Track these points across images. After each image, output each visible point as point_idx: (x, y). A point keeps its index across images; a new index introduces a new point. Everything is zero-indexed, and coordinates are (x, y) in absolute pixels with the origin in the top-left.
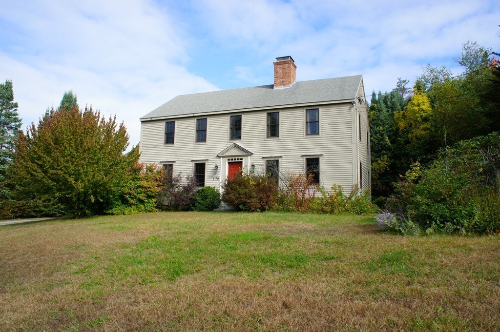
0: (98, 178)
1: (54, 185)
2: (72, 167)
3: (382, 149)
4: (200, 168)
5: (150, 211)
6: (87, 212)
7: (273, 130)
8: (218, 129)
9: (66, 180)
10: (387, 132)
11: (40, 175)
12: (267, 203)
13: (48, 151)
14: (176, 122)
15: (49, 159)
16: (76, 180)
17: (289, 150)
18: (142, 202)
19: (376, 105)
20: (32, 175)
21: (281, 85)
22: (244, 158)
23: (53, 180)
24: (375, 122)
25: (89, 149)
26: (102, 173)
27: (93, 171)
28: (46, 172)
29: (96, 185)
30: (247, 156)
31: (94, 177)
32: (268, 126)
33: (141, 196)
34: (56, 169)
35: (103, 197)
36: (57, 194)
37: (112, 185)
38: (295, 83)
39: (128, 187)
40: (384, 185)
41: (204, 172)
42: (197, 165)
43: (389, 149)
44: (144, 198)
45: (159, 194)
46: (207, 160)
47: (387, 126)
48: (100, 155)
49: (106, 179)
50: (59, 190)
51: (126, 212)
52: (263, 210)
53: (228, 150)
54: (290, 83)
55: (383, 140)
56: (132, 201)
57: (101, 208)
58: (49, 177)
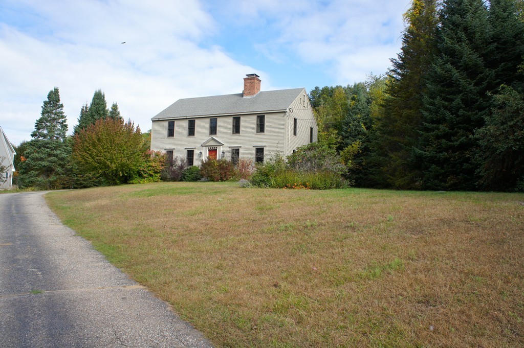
0: (124, 161)
1: (98, 166)
2: (109, 155)
3: (359, 134)
4: (190, 153)
5: (156, 182)
6: (118, 181)
7: (236, 129)
8: (202, 127)
9: (106, 163)
10: (363, 120)
11: (90, 160)
12: (225, 176)
13: (94, 145)
14: (175, 122)
15: (95, 151)
16: (111, 163)
17: (246, 142)
18: (151, 175)
19: (356, 96)
20: (85, 160)
21: (248, 95)
22: (218, 147)
23: (98, 163)
24: (354, 111)
25: (118, 144)
26: (126, 158)
27: (121, 157)
28: (93, 158)
29: (123, 165)
30: (220, 146)
31: (121, 161)
32: (233, 126)
33: (151, 172)
34: (99, 156)
35: (127, 173)
36: (100, 171)
37: (132, 165)
38: (259, 92)
39: (143, 166)
40: (358, 164)
41: (193, 156)
42: (188, 151)
43: (364, 134)
44: (152, 173)
45: (162, 171)
46: (195, 148)
47: (363, 115)
48: (124, 148)
49: (128, 162)
50: (101, 169)
51: (141, 182)
52: (222, 180)
53: (208, 141)
54: (254, 93)
55: (359, 126)
56: (145, 175)
57: (126, 180)
58: (95, 161)
